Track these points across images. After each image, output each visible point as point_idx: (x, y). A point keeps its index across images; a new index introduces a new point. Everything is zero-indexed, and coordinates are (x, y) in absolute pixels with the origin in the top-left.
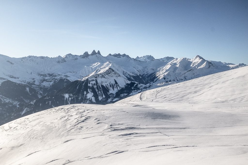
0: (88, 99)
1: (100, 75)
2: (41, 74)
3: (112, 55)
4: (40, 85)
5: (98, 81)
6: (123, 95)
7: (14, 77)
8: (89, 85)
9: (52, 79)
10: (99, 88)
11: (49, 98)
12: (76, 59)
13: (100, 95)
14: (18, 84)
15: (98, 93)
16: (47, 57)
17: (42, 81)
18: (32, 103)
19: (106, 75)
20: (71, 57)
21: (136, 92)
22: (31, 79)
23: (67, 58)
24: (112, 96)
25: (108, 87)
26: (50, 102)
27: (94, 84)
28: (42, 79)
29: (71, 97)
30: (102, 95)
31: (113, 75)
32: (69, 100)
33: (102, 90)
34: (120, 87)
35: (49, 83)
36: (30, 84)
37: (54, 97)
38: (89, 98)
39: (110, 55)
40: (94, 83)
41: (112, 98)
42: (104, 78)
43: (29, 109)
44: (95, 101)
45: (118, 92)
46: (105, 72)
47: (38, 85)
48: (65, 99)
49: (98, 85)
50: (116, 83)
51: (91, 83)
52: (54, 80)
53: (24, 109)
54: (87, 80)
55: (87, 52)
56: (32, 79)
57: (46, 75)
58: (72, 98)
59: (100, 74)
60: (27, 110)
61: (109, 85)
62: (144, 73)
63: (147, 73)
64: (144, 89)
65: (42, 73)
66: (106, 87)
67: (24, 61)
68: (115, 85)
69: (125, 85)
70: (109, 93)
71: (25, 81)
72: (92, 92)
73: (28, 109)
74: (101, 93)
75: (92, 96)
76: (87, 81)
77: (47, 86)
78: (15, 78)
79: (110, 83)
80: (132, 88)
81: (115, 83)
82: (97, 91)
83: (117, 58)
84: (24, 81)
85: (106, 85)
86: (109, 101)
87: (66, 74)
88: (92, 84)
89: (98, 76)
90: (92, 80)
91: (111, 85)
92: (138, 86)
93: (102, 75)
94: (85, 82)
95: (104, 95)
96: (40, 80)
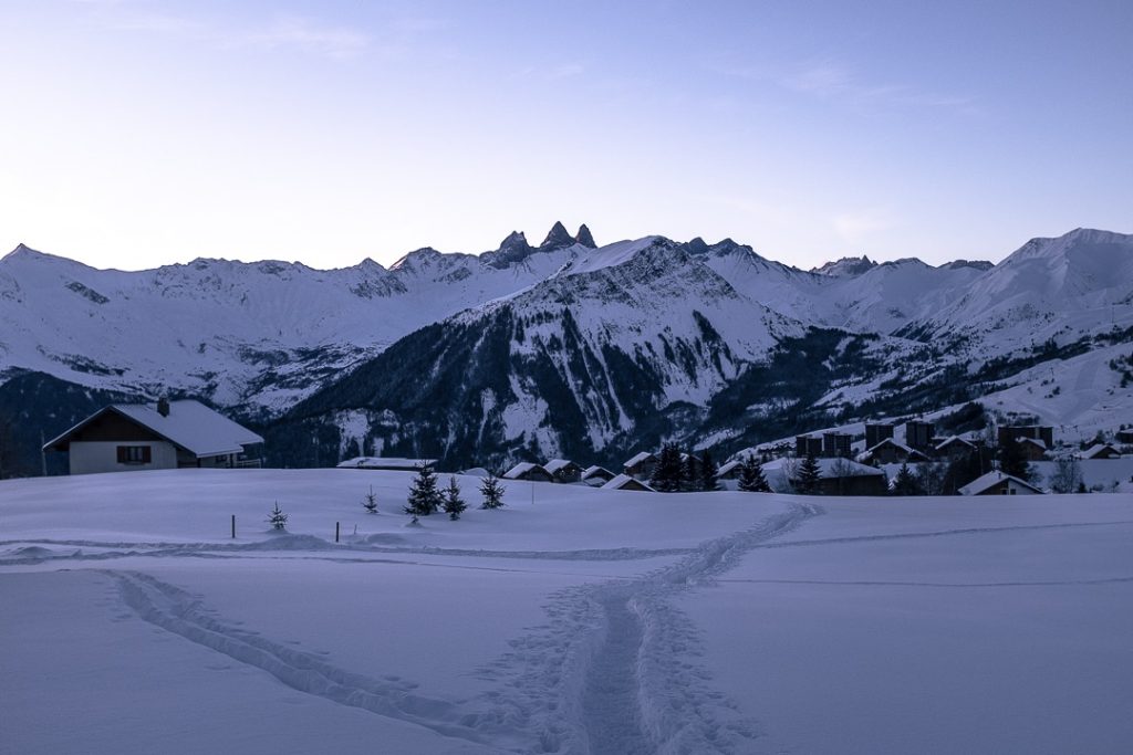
0: (510, 444)
2: (259, 350)
4: (243, 407)
5: (583, 325)
6: (763, 406)
7: (96, 369)
8: (515, 347)
9: (315, 373)
10: (587, 366)
12: (462, 275)
13: (595, 417)
14: (93, 392)
15: (585, 399)
16: (298, 263)
17: (254, 384)
19: (637, 285)
20: (434, 264)
21: (858, 383)
22: (199, 376)
23: (413, 271)
24: (685, 420)
25: (652, 363)
27: (555, 343)
28: (259, 374)
29: (384, 432)
30: (615, 417)
31: (682, 283)
33: (613, 378)
34: (738, 362)
35: (296, 392)
38: (520, 439)
40: (553, 335)
41: (688, 431)
42: (623, 305)
44: (560, 454)
45: (724, 390)
46: (628, 264)
47: (229, 409)
48: (343, 447)
49: (581, 346)
50: (708, 332)
51: (529, 332)
52: (325, 375)
54: (505, 312)
55: (519, 232)
56: (203, 377)
57: (286, 355)
58: (395, 440)
59: (595, 276)
61: (658, 347)
64: (920, 363)
65: (265, 348)
66: (641, 359)
67: (166, 289)
68: (704, 346)
69: (771, 350)
70: (666, 403)
71: (160, 385)
72: (537, 393)
74: (608, 398)
75: (542, 425)
76: (504, 324)
78: (105, 372)
79: (666, 336)
80: (827, 364)
81: (698, 333)
82: (572, 387)
84: (153, 389)
85: (638, 349)
88: (537, 340)
89: (582, 289)
90: (535, 313)
91: (673, 345)
92: (865, 351)
93: (612, 283)
94: (485, 331)
95: (630, 417)
96: (248, 383)
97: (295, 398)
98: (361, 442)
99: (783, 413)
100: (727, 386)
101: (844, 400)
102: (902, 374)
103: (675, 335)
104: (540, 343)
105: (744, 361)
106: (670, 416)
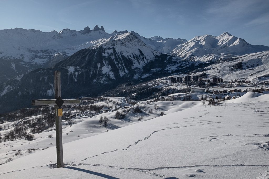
0: (104, 75)
1: (119, 42)
2: (32, 50)
3: (118, 32)
4: (31, 62)
5: (117, 50)
6: (154, 69)
8: (103, 54)
9: (46, 56)
10: (118, 59)
12: (75, 35)
13: (121, 70)
15: (118, 66)
16: (39, 30)
17: (32, 57)
18: (17, 78)
19: (127, 43)
20: (69, 32)
21: (173, 66)
22: (19, 55)
24: (138, 71)
25: (131, 59)
26: (46, 78)
27: (111, 54)
28: (33, 55)
29: (78, 71)
30: (124, 70)
31: (136, 43)
32: (75, 76)
33: (124, 62)
34: (148, 60)
35: (43, 60)
36: (17, 61)
38: (106, 74)
39: (116, 31)
40: (111, 52)
41: (139, 74)
42: (125, 47)
43: (13, 88)
44: (114, 77)
45: (145, 66)
46: (125, 38)
47: (28, 63)
48: (69, 74)
49: (117, 55)
50: (142, 54)
51: (106, 51)
52: (49, 56)
53: (5, 88)
54: (101, 47)
55: (88, 27)
56: (20, 55)
57: (38, 51)
58: (80, 73)
59: (119, 40)
60: (10, 89)
61: (132, 56)
64: (185, 63)
65: (33, 49)
66: (129, 59)
67: (9, 34)
68: (141, 56)
69: (154, 58)
70: (134, 68)
71: (11, 57)
72: (109, 64)
73: (11, 87)
74: (123, 66)
75: (110, 71)
76: (101, 49)
77: (40, 64)
79: (133, 54)
80: (165, 61)
81: (140, 54)
82: (115, 63)
85: (128, 56)
86: (135, 77)
87: (64, 51)
88: (108, 53)
89: (117, 43)
90: (107, 47)
91: (135, 56)
92: (172, 59)
93: (122, 42)
94: (97, 51)
95: (127, 70)
96: (31, 57)
97: (43, 61)
98: (73, 73)
99: (159, 71)
100: (146, 65)
101: (171, 69)
103: (135, 54)
104: (109, 54)
106: (135, 70)
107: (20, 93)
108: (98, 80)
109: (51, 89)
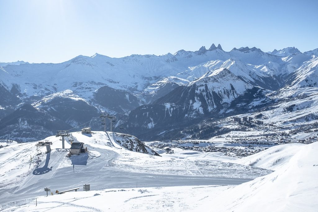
0: (194, 110)
1: (212, 79)
3: (237, 50)
4: (143, 91)
5: (209, 87)
6: (240, 104)
7: (114, 82)
8: (196, 91)
10: (209, 95)
11: (146, 108)
12: (190, 56)
13: (210, 105)
14: (116, 90)
15: (208, 102)
16: (153, 55)
18: (126, 114)
19: (220, 79)
20: (184, 53)
21: (258, 100)
22: (134, 83)
23: (179, 55)
24: (226, 106)
25: (221, 95)
26: (148, 113)
27: (203, 91)
28: (146, 83)
29: (173, 107)
30: (213, 105)
31: (229, 78)
32: (170, 111)
33: (213, 98)
34: (238, 94)
35: (154, 88)
36: (131, 90)
37: (152, 108)
38: (196, 109)
39: (235, 49)
40: (203, 89)
41: (226, 108)
42: (217, 83)
43: (123, 121)
44: (203, 112)
45: (234, 100)
46: (218, 74)
47: (141, 91)
48: (166, 109)
49: (208, 91)
50: (233, 88)
51: (199, 88)
52: (160, 84)
53: (117, 121)
54: (195, 85)
55: (204, 46)
56: (135, 84)
57: (151, 78)
58: (175, 108)
59: (212, 77)
60: (121, 122)
61: (223, 91)
62: (280, 73)
63: (286, 73)
65: (147, 76)
66: (219, 94)
67: (126, 62)
68: (231, 91)
69: (244, 92)
70: (223, 102)
71: (127, 86)
72: (200, 100)
74: (212, 102)
75: (200, 107)
76: (194, 87)
79: (225, 89)
80: (254, 95)
81: (231, 88)
82: (206, 99)
83: (244, 53)
84: (125, 87)
85: (219, 92)
86: (221, 112)
87: (175, 77)
88: (200, 90)
89: (209, 80)
90: (200, 85)
91: (225, 91)
92: (262, 93)
93: (215, 78)
94: (191, 88)
95: (216, 105)
96: (144, 85)
98: (169, 109)
99: (242, 106)
101: (253, 105)
102: (266, 99)
104: (201, 91)
105: (239, 94)
107: (128, 126)
108: (189, 115)
109: (151, 123)
